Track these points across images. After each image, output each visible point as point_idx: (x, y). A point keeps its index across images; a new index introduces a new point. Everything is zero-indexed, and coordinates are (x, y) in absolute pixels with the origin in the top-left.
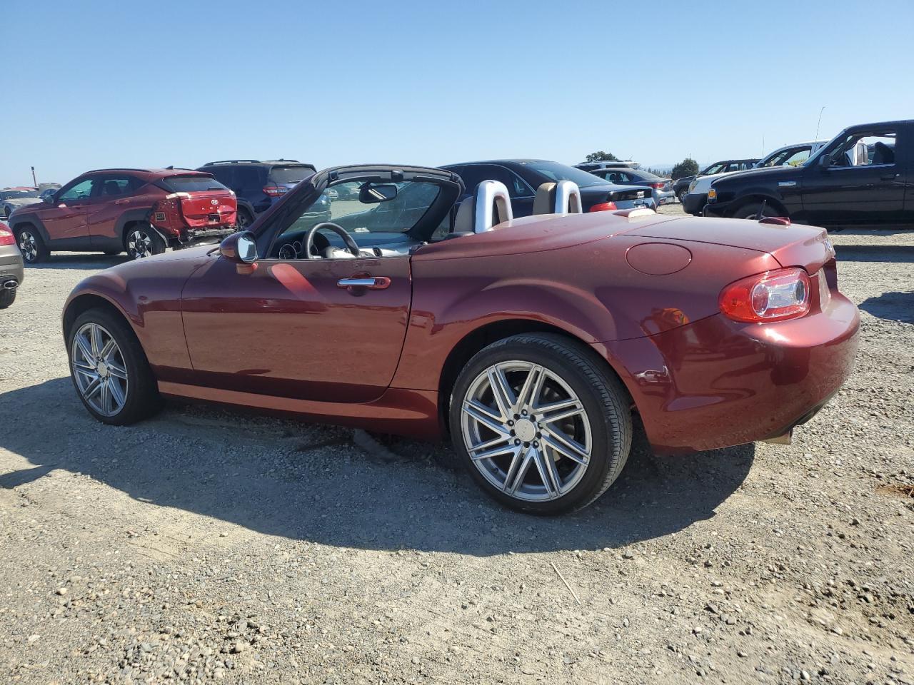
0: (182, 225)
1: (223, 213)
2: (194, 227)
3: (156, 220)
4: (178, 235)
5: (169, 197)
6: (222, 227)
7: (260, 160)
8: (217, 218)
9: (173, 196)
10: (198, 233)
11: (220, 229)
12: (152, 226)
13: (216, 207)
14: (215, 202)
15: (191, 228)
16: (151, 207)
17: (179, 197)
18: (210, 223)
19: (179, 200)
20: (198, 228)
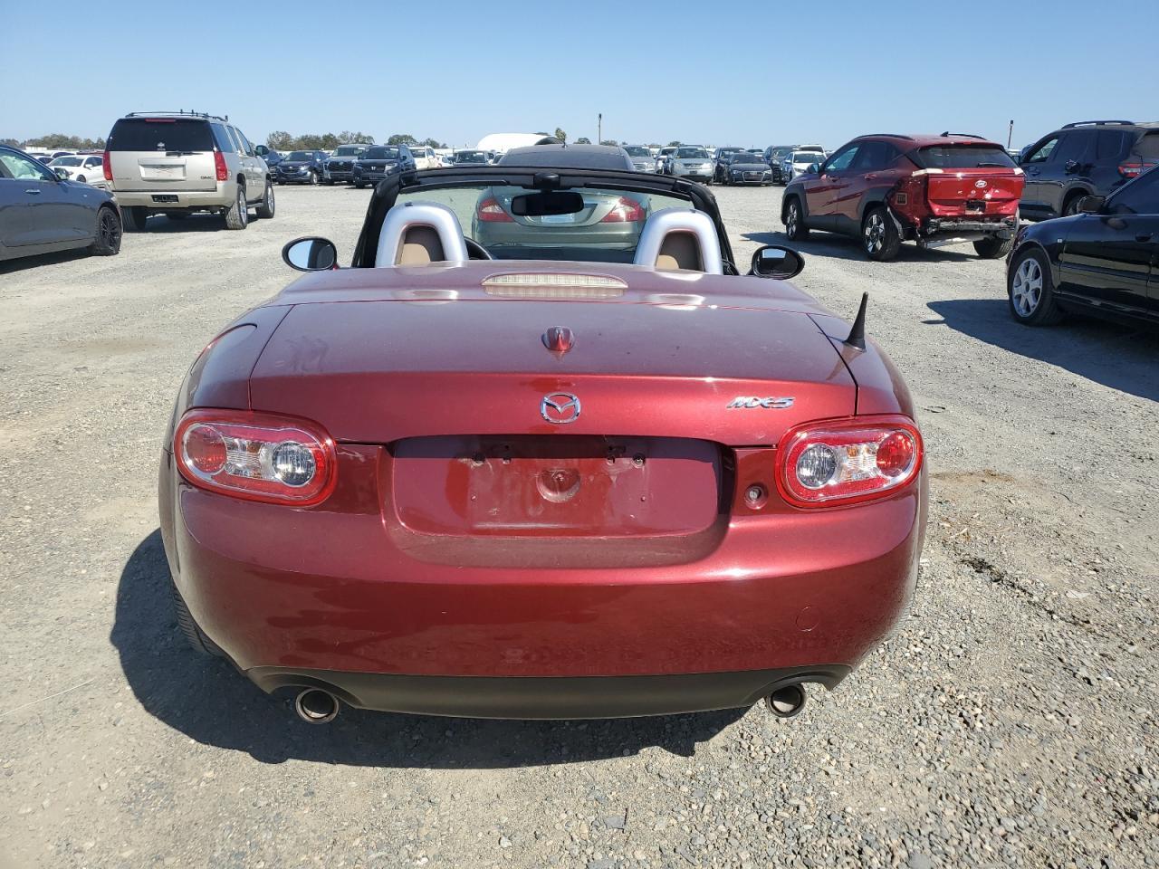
0: (926, 213)
1: (992, 200)
2: (939, 217)
3: (896, 203)
4: (917, 224)
5: (915, 174)
6: (986, 219)
7: (1133, 121)
8: (982, 206)
9: (922, 172)
10: (944, 225)
11: (983, 222)
12: (889, 210)
13: (981, 192)
14: (981, 184)
15: (935, 217)
16: (893, 185)
17: (928, 174)
18: (969, 213)
19: (927, 177)
20: (947, 219)
